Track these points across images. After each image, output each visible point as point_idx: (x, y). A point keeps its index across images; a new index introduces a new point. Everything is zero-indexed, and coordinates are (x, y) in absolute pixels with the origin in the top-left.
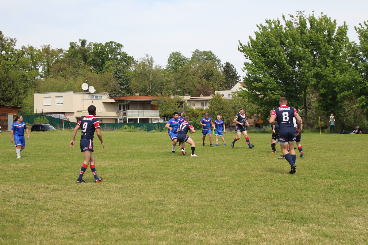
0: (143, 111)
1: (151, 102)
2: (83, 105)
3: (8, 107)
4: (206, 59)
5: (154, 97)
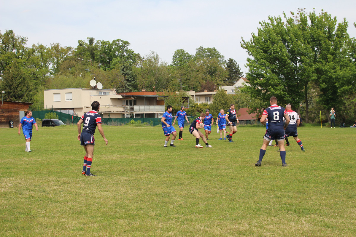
0: (149, 106)
1: (156, 97)
2: (91, 101)
4: (210, 56)
5: (160, 92)
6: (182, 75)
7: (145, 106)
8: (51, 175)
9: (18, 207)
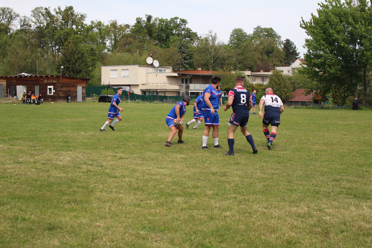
0: (204, 85)
1: (212, 76)
2: (147, 78)
3: (78, 79)
4: (267, 35)
5: (216, 72)
6: (239, 55)
7: (201, 85)
8: (108, 150)
9: (76, 181)
